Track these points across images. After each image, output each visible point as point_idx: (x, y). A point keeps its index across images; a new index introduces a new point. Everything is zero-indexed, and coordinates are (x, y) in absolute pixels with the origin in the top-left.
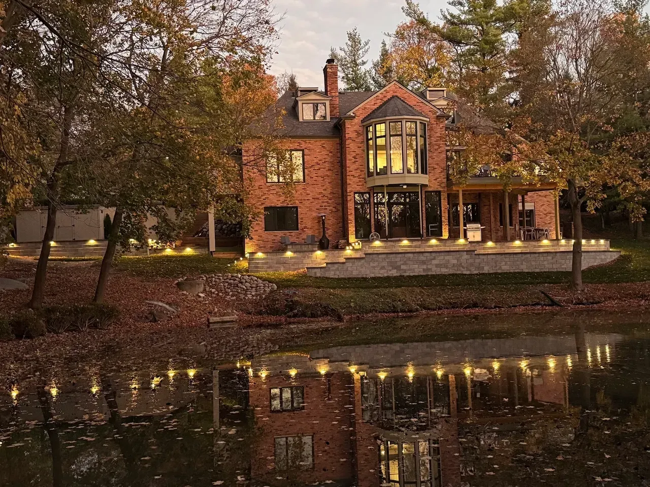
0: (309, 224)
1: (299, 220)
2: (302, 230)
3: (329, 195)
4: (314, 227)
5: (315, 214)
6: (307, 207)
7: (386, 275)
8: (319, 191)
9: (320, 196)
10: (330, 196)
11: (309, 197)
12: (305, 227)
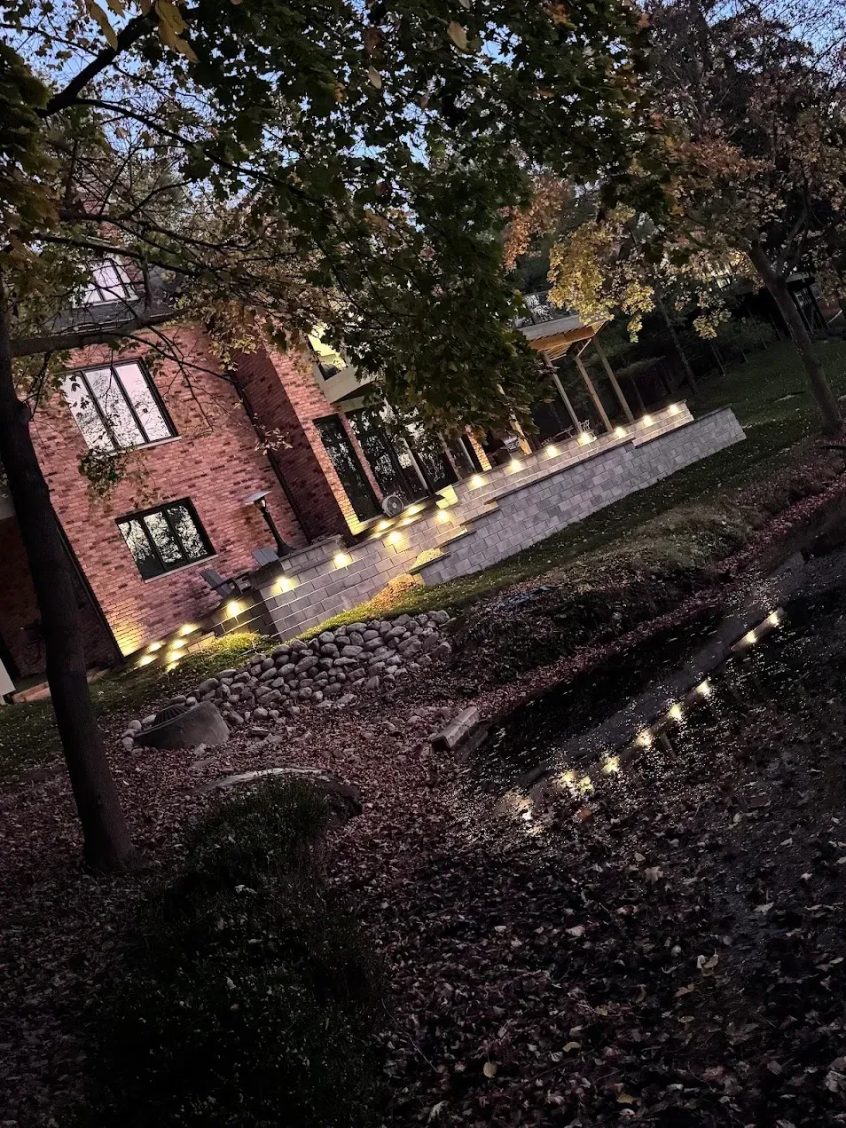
0: (231, 533)
1: (208, 529)
2: (224, 549)
3: (239, 454)
4: (242, 535)
5: (233, 506)
6: (209, 492)
7: (548, 534)
8: (220, 447)
9: (223, 461)
10: (244, 456)
11: (204, 468)
12: (228, 542)
